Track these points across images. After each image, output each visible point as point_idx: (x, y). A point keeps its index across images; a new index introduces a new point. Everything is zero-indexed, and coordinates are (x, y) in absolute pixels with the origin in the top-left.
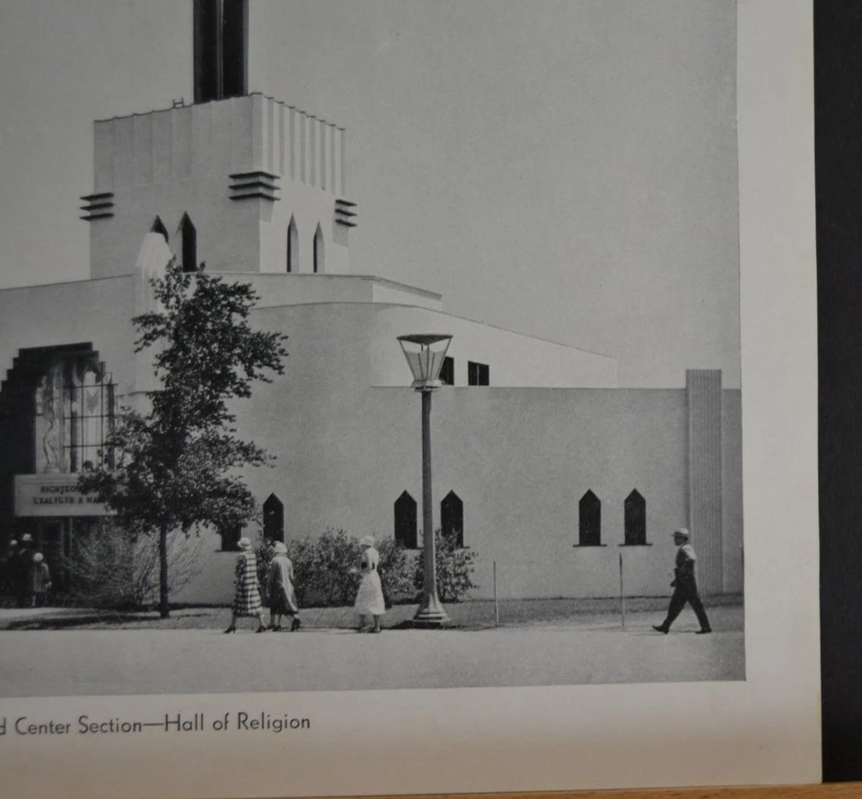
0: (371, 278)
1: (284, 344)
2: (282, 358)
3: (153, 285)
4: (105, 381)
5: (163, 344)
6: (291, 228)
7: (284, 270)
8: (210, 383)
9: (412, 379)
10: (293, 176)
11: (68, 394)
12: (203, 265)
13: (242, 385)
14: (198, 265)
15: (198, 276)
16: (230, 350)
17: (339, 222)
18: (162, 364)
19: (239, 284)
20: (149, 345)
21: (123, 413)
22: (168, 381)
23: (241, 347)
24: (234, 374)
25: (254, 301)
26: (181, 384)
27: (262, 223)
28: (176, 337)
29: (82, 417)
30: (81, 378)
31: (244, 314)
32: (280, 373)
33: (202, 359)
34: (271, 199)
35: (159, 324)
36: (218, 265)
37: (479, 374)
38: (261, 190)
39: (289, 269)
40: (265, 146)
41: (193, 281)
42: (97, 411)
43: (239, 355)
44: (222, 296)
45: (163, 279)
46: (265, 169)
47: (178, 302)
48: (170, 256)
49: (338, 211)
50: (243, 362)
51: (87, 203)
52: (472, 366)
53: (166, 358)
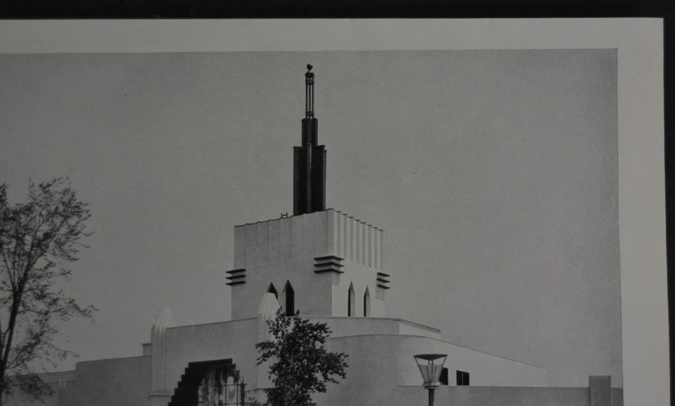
0: (398, 320)
1: (346, 360)
2: (345, 368)
3: (269, 324)
4: (239, 383)
5: (274, 360)
6: (351, 290)
7: (347, 315)
8: (301, 384)
9: (423, 381)
10: (352, 259)
11: (217, 389)
12: (298, 312)
13: (321, 384)
14: (295, 312)
15: (295, 319)
16: (314, 364)
17: (379, 286)
18: (273, 372)
19: (320, 323)
20: (265, 360)
21: (250, 402)
22: (277, 382)
23: (320, 362)
24: (316, 378)
25: (328, 333)
26: (284, 384)
27: (333, 287)
28: (282, 355)
29: (226, 404)
30: (226, 380)
31: (322, 342)
32: (343, 378)
33: (298, 369)
34: (339, 272)
35: (272, 348)
36: (308, 312)
37: (463, 378)
38: (333, 267)
39: (349, 315)
40: (335, 241)
41: (292, 322)
42: (234, 401)
43: (319, 367)
44: (309, 331)
45: (274, 321)
46: (335, 255)
47: (283, 334)
48: (279, 307)
49: (378, 279)
50: (322, 371)
51: (230, 275)
52: (459, 373)
53: (276, 368)
